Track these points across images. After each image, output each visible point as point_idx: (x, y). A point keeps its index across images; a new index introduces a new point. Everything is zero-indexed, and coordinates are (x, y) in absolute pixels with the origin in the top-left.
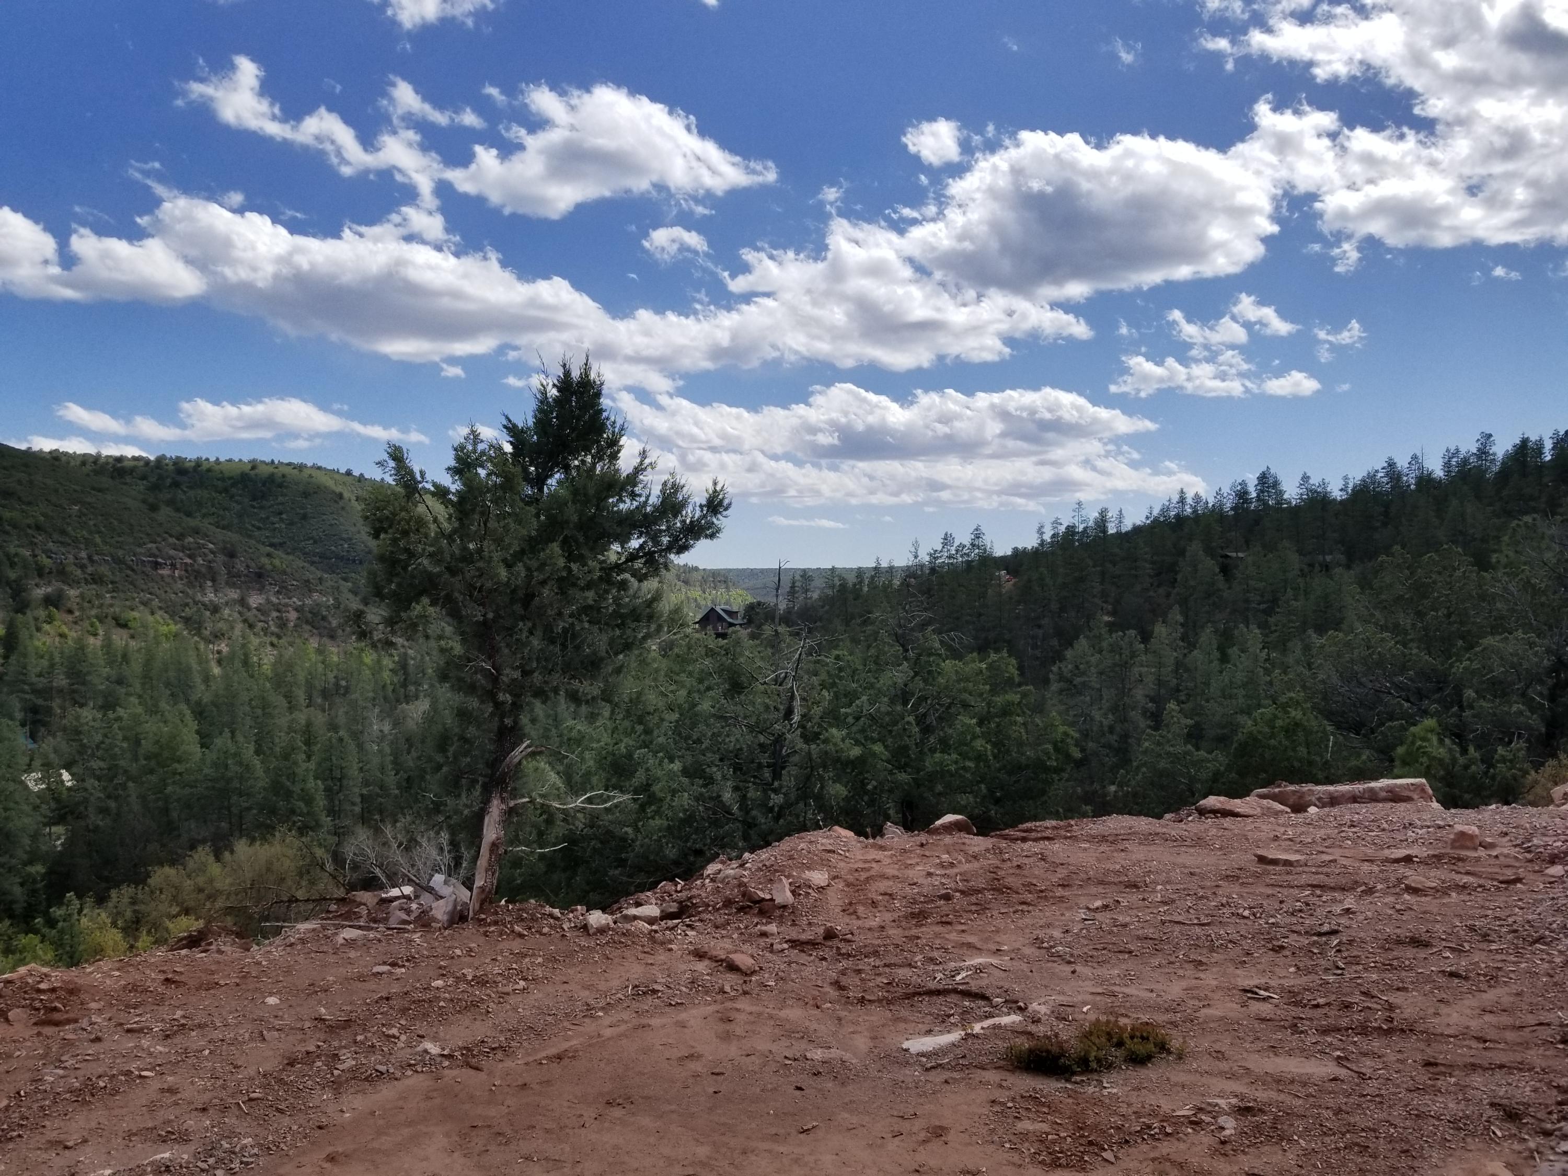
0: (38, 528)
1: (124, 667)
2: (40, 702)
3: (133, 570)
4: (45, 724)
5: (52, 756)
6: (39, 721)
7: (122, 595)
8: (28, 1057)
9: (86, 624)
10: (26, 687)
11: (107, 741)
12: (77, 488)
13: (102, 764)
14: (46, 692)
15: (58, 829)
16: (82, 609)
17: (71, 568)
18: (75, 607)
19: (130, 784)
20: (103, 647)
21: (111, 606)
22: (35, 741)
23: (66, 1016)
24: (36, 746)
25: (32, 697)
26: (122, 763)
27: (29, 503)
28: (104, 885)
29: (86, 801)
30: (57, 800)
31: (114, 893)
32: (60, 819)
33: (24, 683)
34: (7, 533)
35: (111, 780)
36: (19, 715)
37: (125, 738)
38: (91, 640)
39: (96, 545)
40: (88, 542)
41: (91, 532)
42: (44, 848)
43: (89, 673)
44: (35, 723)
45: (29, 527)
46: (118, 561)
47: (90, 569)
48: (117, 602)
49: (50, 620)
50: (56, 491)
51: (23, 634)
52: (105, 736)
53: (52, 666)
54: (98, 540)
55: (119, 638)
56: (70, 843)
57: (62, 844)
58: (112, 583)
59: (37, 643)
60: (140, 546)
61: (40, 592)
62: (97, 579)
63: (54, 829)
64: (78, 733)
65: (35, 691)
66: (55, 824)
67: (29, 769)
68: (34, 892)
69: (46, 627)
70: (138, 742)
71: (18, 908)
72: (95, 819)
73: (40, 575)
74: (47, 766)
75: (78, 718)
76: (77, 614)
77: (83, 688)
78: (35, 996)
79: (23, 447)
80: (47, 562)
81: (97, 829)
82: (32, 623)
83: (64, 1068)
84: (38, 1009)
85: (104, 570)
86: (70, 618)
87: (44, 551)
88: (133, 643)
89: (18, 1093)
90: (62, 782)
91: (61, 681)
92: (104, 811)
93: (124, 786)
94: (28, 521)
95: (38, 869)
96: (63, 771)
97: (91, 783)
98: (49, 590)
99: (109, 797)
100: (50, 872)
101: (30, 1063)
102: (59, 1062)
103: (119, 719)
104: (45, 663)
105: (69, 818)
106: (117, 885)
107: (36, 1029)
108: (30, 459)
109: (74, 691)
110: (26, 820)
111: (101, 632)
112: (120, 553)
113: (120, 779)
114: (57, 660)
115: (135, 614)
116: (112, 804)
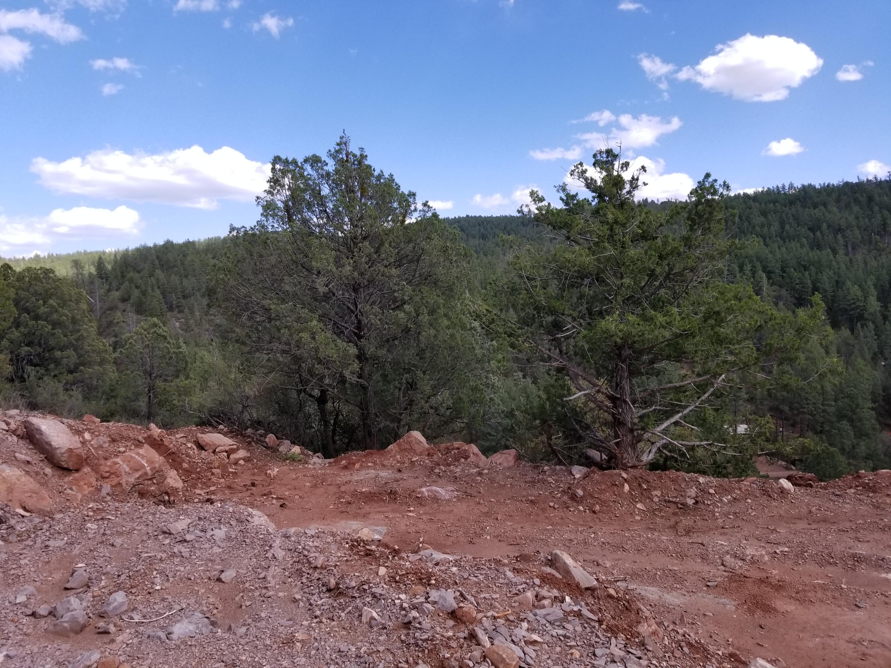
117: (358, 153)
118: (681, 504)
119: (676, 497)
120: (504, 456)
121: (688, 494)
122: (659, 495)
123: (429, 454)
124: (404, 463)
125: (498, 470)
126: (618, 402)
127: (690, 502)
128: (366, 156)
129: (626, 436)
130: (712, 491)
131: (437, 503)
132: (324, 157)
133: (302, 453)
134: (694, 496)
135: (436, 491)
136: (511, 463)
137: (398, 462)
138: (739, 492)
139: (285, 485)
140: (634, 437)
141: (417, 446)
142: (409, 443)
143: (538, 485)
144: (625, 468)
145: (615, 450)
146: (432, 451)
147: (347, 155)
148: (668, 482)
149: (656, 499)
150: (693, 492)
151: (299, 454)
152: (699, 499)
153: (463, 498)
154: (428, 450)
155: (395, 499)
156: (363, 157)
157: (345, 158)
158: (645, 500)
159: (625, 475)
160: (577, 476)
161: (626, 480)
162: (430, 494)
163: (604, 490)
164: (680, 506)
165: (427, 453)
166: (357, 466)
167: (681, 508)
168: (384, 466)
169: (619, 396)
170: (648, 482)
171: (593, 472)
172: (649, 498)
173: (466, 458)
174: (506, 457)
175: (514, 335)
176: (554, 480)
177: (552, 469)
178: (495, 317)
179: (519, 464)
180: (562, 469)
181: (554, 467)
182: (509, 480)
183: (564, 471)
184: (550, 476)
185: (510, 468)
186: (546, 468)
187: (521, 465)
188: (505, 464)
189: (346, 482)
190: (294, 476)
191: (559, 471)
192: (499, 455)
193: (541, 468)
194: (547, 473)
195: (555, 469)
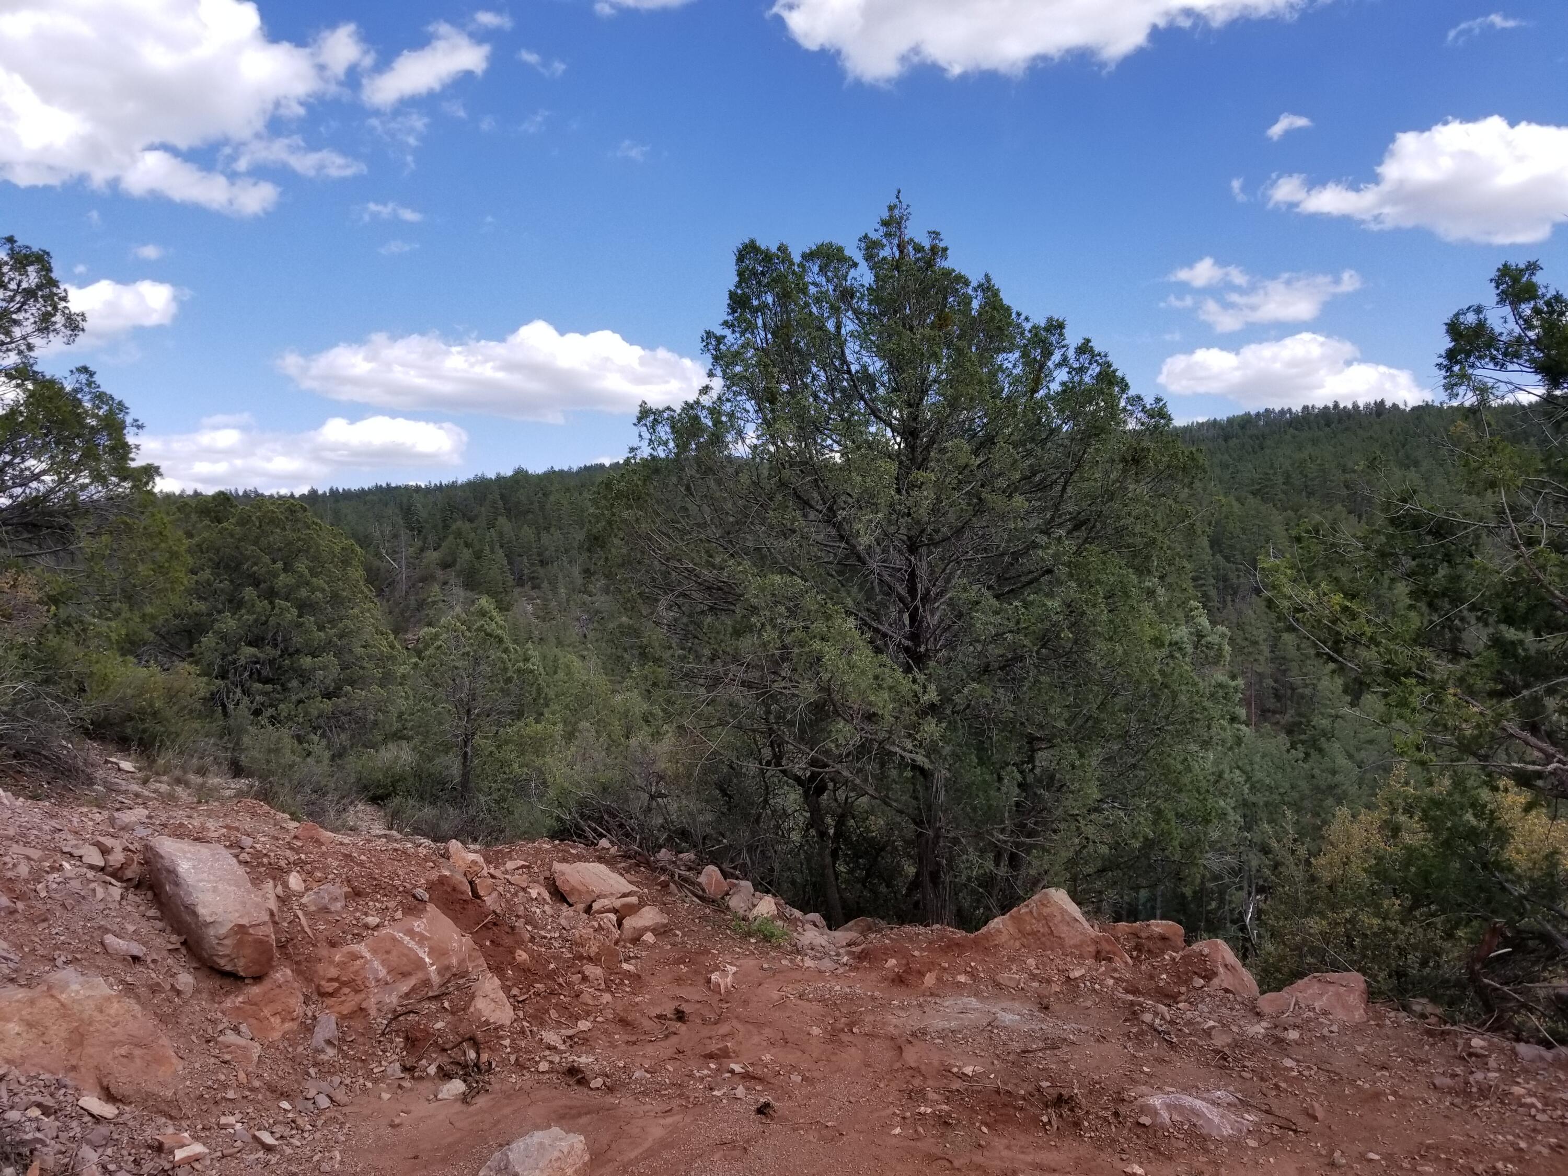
117: (926, 244)
120: (1332, 989)
123: (1098, 952)
124: (1049, 981)
125: (1325, 1031)
128: (945, 250)
131: (1207, 1151)
133: (781, 916)
135: (1198, 1114)
136: (1359, 1014)
137: (1033, 977)
139: (760, 1025)
141: (1065, 928)
142: (1047, 919)
143: (1484, 1106)
146: (1106, 947)
147: (901, 247)
151: (774, 918)
153: (1275, 1138)
154: (1096, 942)
155: (1077, 1124)
156: (937, 252)
157: (897, 255)
162: (1176, 1117)
165: (1092, 949)
166: (930, 979)
168: (998, 985)
173: (1209, 976)
174: (1338, 994)
175: (1422, 681)
176: (1536, 1096)
177: (1502, 1050)
178: (1369, 630)
179: (1380, 1017)
180: (1542, 1058)
181: (1506, 1044)
182: (1378, 1074)
183: (1551, 1065)
184: (1510, 1076)
185: (1358, 1029)
186: (1477, 1042)
187: (1388, 1022)
188: (1340, 1015)
189: (914, 1034)
190: (775, 995)
191: (1532, 1061)
192: (1316, 988)
193: (1460, 1042)
194: (1492, 1063)
195: (1513, 1050)
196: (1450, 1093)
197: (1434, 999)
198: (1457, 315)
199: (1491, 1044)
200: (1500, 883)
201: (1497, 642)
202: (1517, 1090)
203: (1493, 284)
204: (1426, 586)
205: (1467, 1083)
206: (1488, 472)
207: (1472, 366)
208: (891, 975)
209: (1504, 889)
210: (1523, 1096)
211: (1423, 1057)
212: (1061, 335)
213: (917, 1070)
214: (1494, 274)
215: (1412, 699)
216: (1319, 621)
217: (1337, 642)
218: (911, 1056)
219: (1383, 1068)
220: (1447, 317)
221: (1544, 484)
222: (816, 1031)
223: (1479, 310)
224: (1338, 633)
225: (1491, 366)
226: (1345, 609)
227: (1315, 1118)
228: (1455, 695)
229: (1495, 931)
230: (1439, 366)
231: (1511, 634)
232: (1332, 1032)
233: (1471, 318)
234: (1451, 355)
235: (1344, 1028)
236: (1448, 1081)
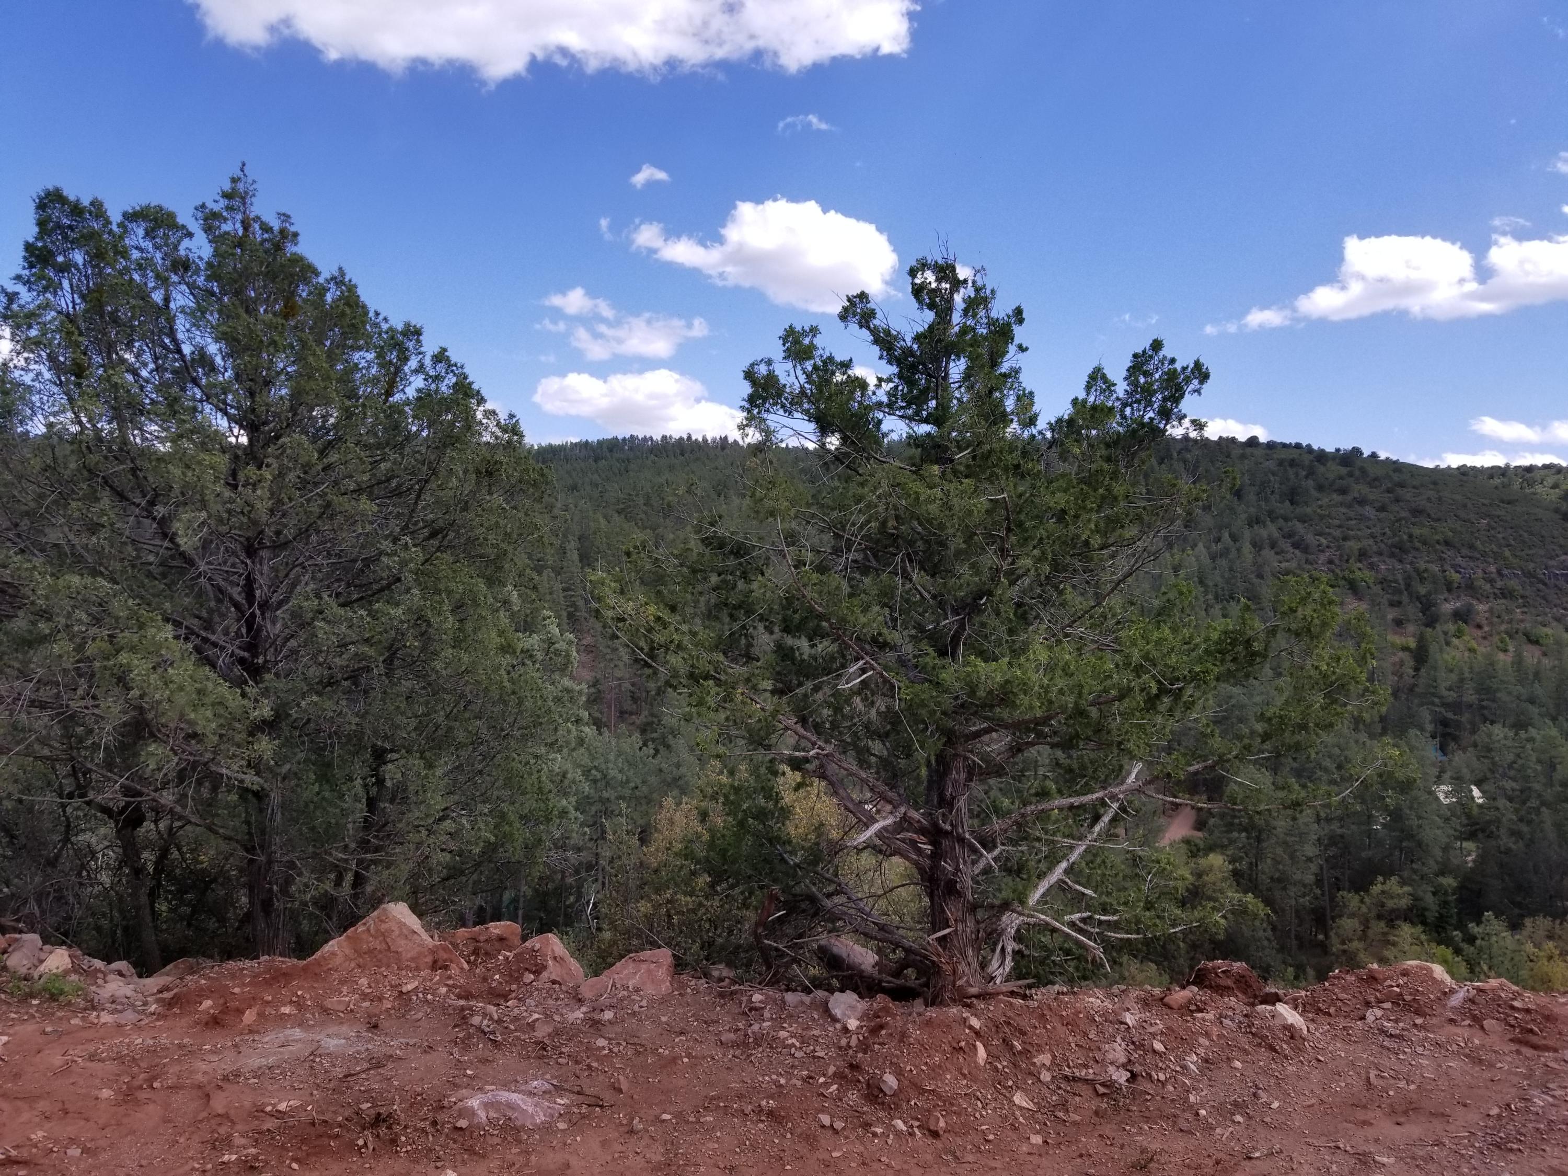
0: (1447, 543)
1: (1536, 685)
2: (1450, 715)
3: (1545, 584)
4: (1455, 739)
5: (1465, 771)
6: (1449, 734)
7: (1533, 610)
8: (1509, 1072)
9: (1496, 639)
10: (1437, 700)
11: (1520, 762)
12: (1486, 502)
13: (1514, 785)
14: (1456, 707)
15: (1469, 845)
16: (1491, 624)
17: (1480, 583)
18: (1484, 622)
19: (1544, 809)
20: (1513, 663)
21: (1522, 621)
22: (1445, 754)
23: (1544, 1042)
24: (1444, 758)
25: (1442, 710)
26: (1537, 786)
27: (1439, 520)
28: (1517, 911)
29: (1498, 821)
30: (1469, 816)
31: (1528, 922)
32: (1472, 836)
33: (1434, 695)
34: (1417, 549)
35: (1524, 803)
36: (1429, 727)
37: (1539, 761)
38: (1501, 656)
39: (1505, 559)
40: (1497, 556)
41: (1500, 546)
42: (1455, 861)
43: (1498, 690)
44: (1444, 735)
45: (1438, 542)
46: (1530, 575)
47: (1499, 584)
48: (1528, 617)
49: (1459, 634)
50: (1465, 506)
51: (1433, 648)
52: (1518, 756)
53: (1462, 680)
54: (1507, 553)
55: (1531, 655)
56: (1482, 860)
57: (1474, 861)
58: (1522, 597)
59: (1446, 656)
60: (1551, 558)
61: (1448, 607)
62: (1506, 594)
63: (1465, 844)
64: (1489, 750)
65: (1444, 705)
66: (1465, 839)
67: (1439, 780)
68: (1444, 904)
69: (1455, 641)
70: (1553, 767)
71: (1431, 916)
72: (1506, 841)
73: (1449, 590)
74: (1458, 780)
75: (1489, 735)
76: (1486, 629)
77: (1494, 705)
78: (1509, 1012)
79: (1431, 465)
80: (1456, 577)
81: (1508, 851)
82: (1442, 638)
83: (1553, 1096)
84: (1512, 1026)
85: (1514, 584)
86: (1479, 633)
87: (1453, 566)
88: (1545, 661)
89: (1509, 1105)
90: (1473, 798)
91: (1470, 697)
92: (1515, 834)
93: (1537, 811)
94: (1437, 537)
95: (1449, 882)
96: (1473, 787)
97: (1502, 803)
98: (1458, 604)
99: (1521, 820)
100: (1461, 887)
101: (1515, 1080)
102: (1546, 1090)
103: (1531, 740)
104: (1454, 677)
105: (1480, 835)
106: (1533, 913)
107: (1514, 1047)
108: (1439, 477)
109: (1483, 707)
110: (1438, 832)
111: (1511, 648)
112: (1531, 566)
113: (1534, 803)
114: (1467, 675)
115: (1548, 630)
116: (1525, 828)
117: (276, 225)
118: (1103, 1085)
119: (1086, 1066)
120: (644, 966)
121: (1110, 1056)
122: (1048, 1063)
123: (435, 962)
124: (380, 999)
125: (636, 1008)
126: (945, 843)
127: (1121, 1077)
128: (296, 235)
129: (964, 921)
130: (1158, 1046)
131: (518, 1141)
132: (185, 217)
133: (76, 968)
134: (1123, 1060)
135: (511, 1106)
136: (665, 987)
137: (364, 996)
138: (1207, 1043)
139: (31, 1099)
140: (978, 922)
141: (403, 942)
142: (384, 935)
143: (757, 1053)
144: (963, 999)
145: (939, 955)
146: (443, 955)
147: (246, 225)
148: (1059, 1026)
149: (1046, 1076)
150: (1118, 1051)
151: (66, 973)
152: (1137, 1069)
154: (432, 952)
155: (395, 1142)
156: (287, 236)
157: (240, 232)
158: (1026, 1083)
159: (975, 1023)
160: (853, 1024)
161: (977, 1033)
162: (493, 1115)
163: (940, 1066)
164: (1102, 1090)
165: (429, 959)
166: (249, 1016)
167: (1104, 1094)
168: (326, 1011)
169: (948, 828)
170: (1022, 1033)
171: (886, 1010)
172: (1031, 1074)
173: (538, 972)
174: (649, 971)
175: (718, 682)
176: (795, 1037)
177: (775, 1001)
178: (676, 637)
179: (683, 986)
180: (802, 1002)
181: (778, 995)
182: (677, 1040)
183: (809, 1007)
184: (778, 1023)
185: (664, 1001)
186: (757, 997)
187: (689, 990)
188: (650, 990)
189: (225, 1078)
190: (58, 1060)
191: (796, 1007)
192: (631, 967)
193: (744, 999)
194: (767, 1014)
195: (783, 1001)
196: (732, 1046)
197: (729, 965)
198: (752, 365)
199: (768, 997)
200: (781, 855)
201: (779, 647)
202: (783, 1034)
203: (781, 342)
204: (727, 599)
205: (746, 1035)
206: (769, 503)
207: (768, 411)
208: (205, 1018)
209: (783, 860)
210: (786, 1039)
211: (714, 1018)
212: (418, 341)
213: (226, 1116)
214: (781, 333)
215: (708, 699)
216: (637, 630)
217: (652, 649)
218: (219, 1103)
219: (682, 1033)
220: (745, 365)
221: (813, 516)
222: (106, 1093)
223: (769, 362)
224: (652, 641)
225: (781, 412)
226: (658, 619)
227: (620, 1091)
228: (742, 694)
229: (773, 898)
230: (742, 408)
231: (789, 641)
232: (641, 1007)
233: (763, 370)
234: (751, 399)
235: (652, 1001)
236: (732, 1036)
